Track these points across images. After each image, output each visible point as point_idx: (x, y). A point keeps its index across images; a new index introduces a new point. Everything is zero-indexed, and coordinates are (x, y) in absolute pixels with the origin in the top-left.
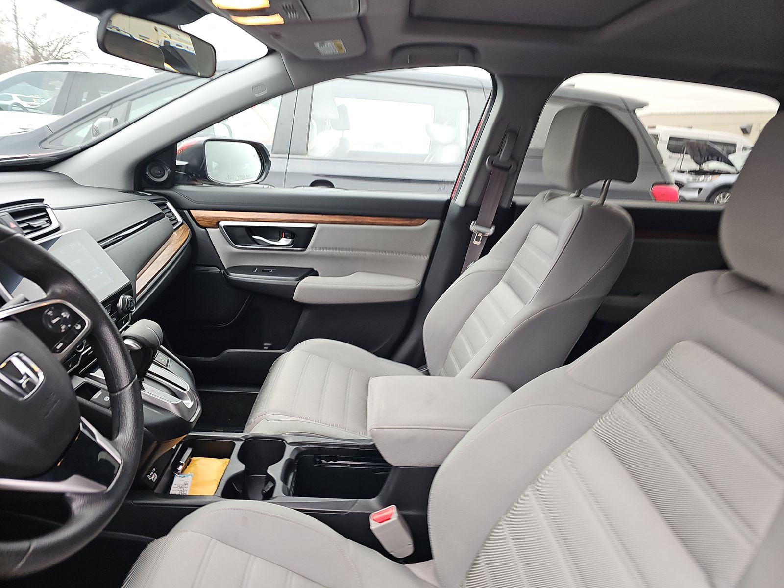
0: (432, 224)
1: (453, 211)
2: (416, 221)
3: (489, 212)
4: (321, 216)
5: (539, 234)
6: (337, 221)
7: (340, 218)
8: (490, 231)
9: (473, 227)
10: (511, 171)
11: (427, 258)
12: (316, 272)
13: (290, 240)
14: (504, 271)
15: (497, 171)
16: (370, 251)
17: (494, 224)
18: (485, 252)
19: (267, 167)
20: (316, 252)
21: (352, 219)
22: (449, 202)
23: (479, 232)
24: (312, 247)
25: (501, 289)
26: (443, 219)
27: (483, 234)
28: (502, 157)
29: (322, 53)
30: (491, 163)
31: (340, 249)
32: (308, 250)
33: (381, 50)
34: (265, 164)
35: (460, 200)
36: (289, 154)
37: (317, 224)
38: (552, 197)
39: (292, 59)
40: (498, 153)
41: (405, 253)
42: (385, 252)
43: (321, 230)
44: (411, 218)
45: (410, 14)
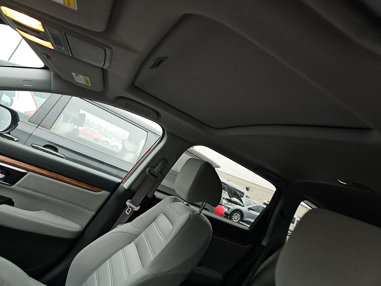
0: (105, 193)
1: (120, 189)
2: (96, 189)
3: (140, 197)
4: (34, 167)
5: (163, 220)
6: (43, 174)
7: (47, 172)
8: (137, 209)
9: (128, 203)
10: (158, 179)
11: (94, 213)
12: (13, 202)
13: (4, 176)
14: (136, 236)
15: (151, 176)
16: (58, 199)
17: (140, 205)
18: (130, 220)
19: (14, 127)
20: (19, 189)
21: (55, 175)
22: (119, 184)
23: (130, 207)
24: (18, 185)
25: (131, 248)
26: (112, 192)
27: (132, 208)
28: (156, 170)
29: (76, 79)
30: (149, 171)
31: (37, 192)
32: (14, 186)
33: (111, 94)
34: (13, 125)
35: (126, 185)
36: (38, 126)
37: (29, 171)
38: (175, 200)
39: (57, 76)
40: (154, 167)
41: (81, 206)
42: (68, 202)
43: (30, 176)
44: (94, 186)
45: (133, 84)
